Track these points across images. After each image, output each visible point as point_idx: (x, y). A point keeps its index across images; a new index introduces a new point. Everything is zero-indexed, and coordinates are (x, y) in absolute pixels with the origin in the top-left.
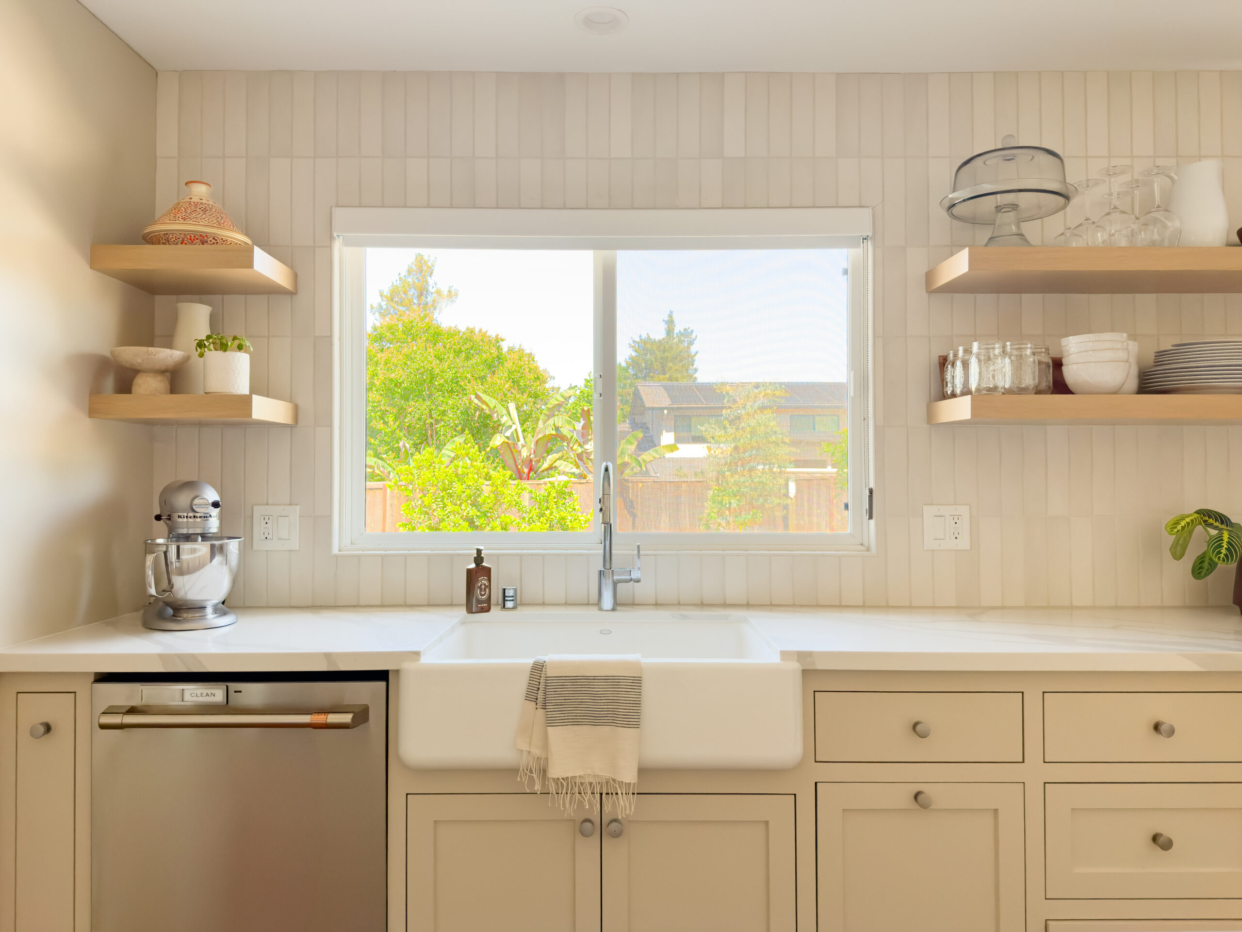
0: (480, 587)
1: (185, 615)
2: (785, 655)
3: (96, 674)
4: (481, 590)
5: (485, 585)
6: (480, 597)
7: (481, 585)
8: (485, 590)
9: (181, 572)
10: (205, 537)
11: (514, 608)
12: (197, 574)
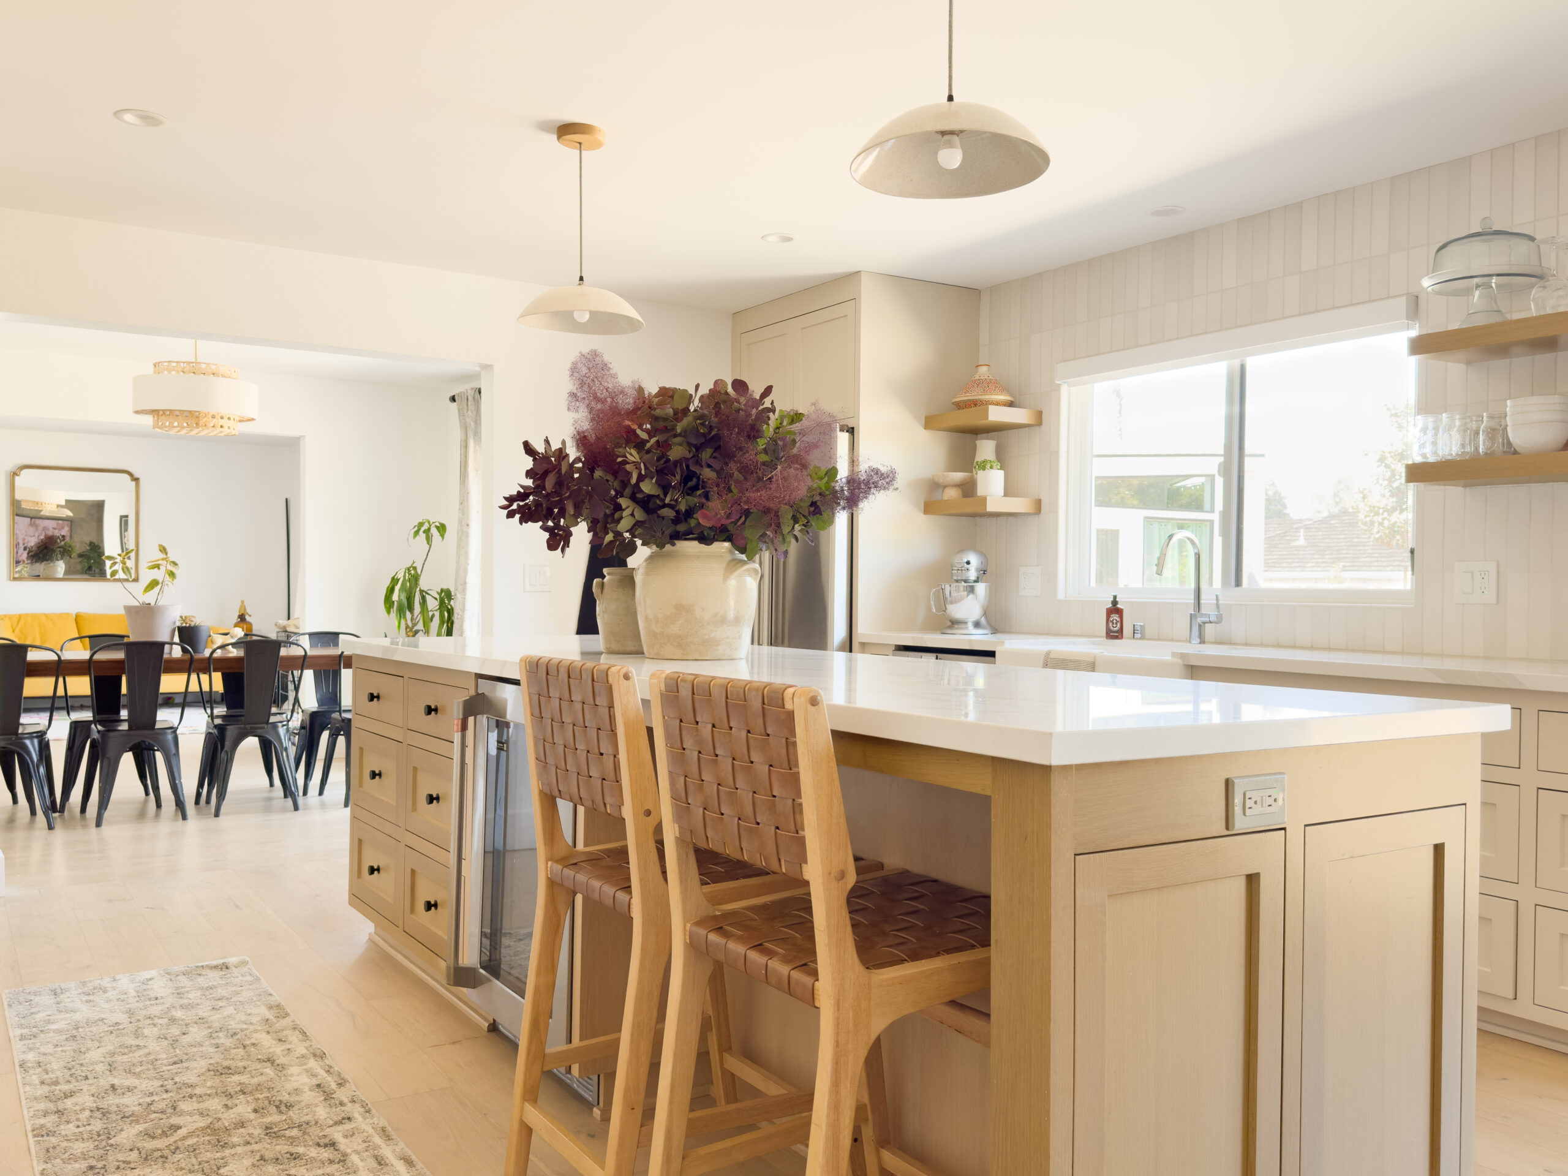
0: (1112, 622)
1: (956, 626)
2: (1174, 654)
3: (896, 646)
4: (1113, 623)
5: (1116, 620)
6: (1112, 628)
7: (1113, 620)
8: (1116, 624)
9: (952, 603)
10: (966, 581)
11: (1140, 639)
12: (958, 604)
